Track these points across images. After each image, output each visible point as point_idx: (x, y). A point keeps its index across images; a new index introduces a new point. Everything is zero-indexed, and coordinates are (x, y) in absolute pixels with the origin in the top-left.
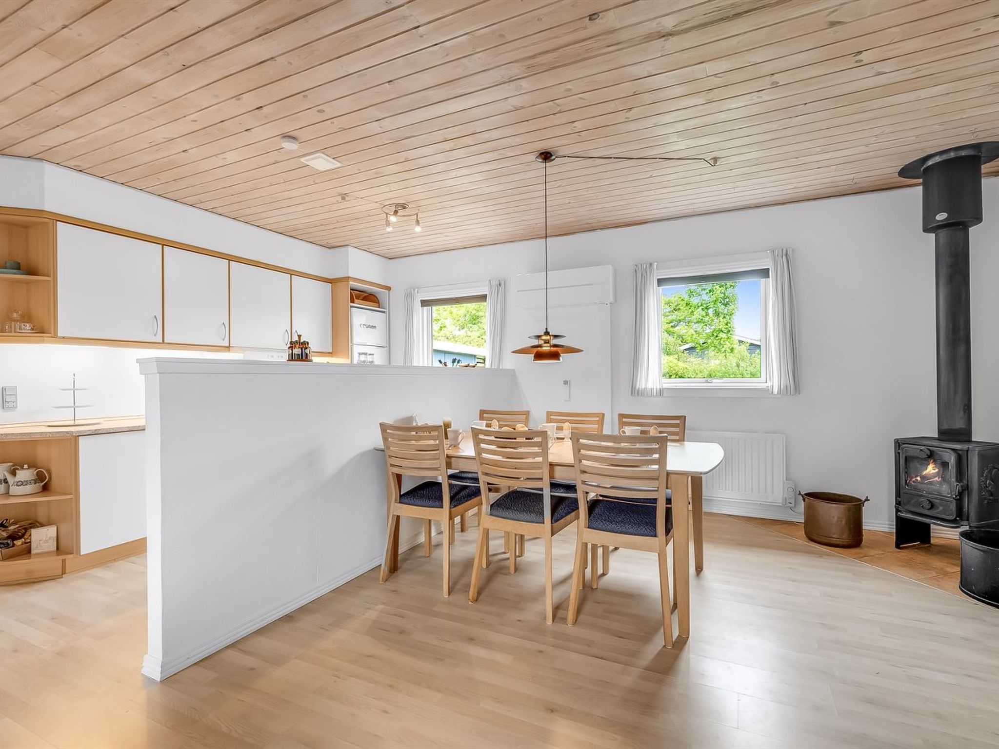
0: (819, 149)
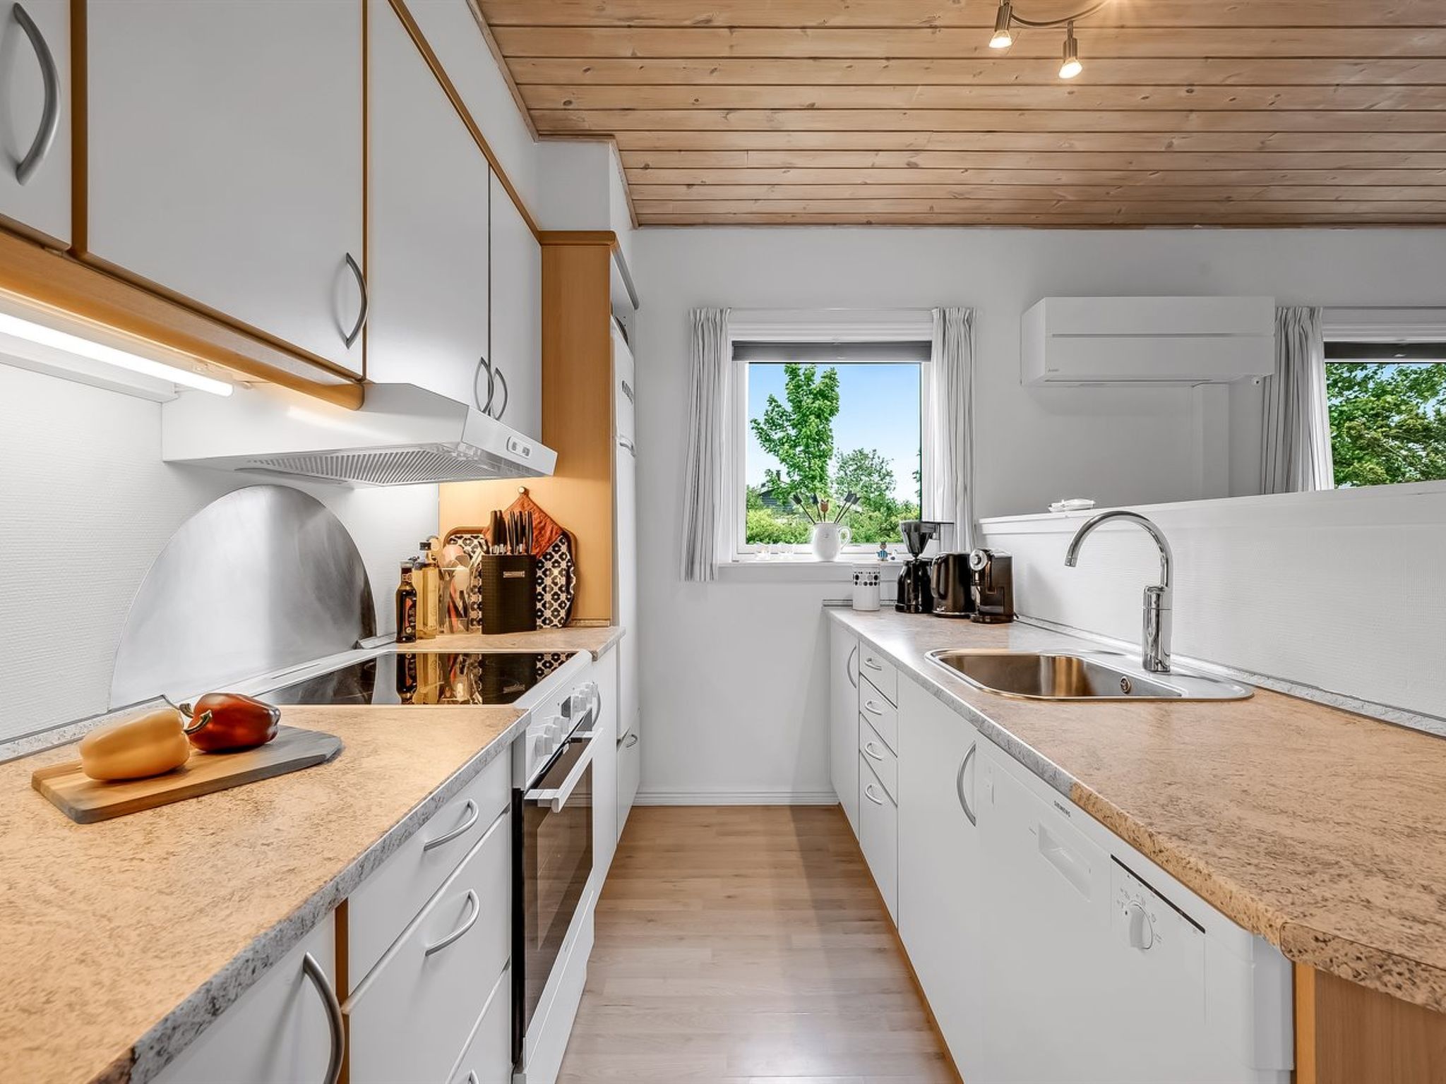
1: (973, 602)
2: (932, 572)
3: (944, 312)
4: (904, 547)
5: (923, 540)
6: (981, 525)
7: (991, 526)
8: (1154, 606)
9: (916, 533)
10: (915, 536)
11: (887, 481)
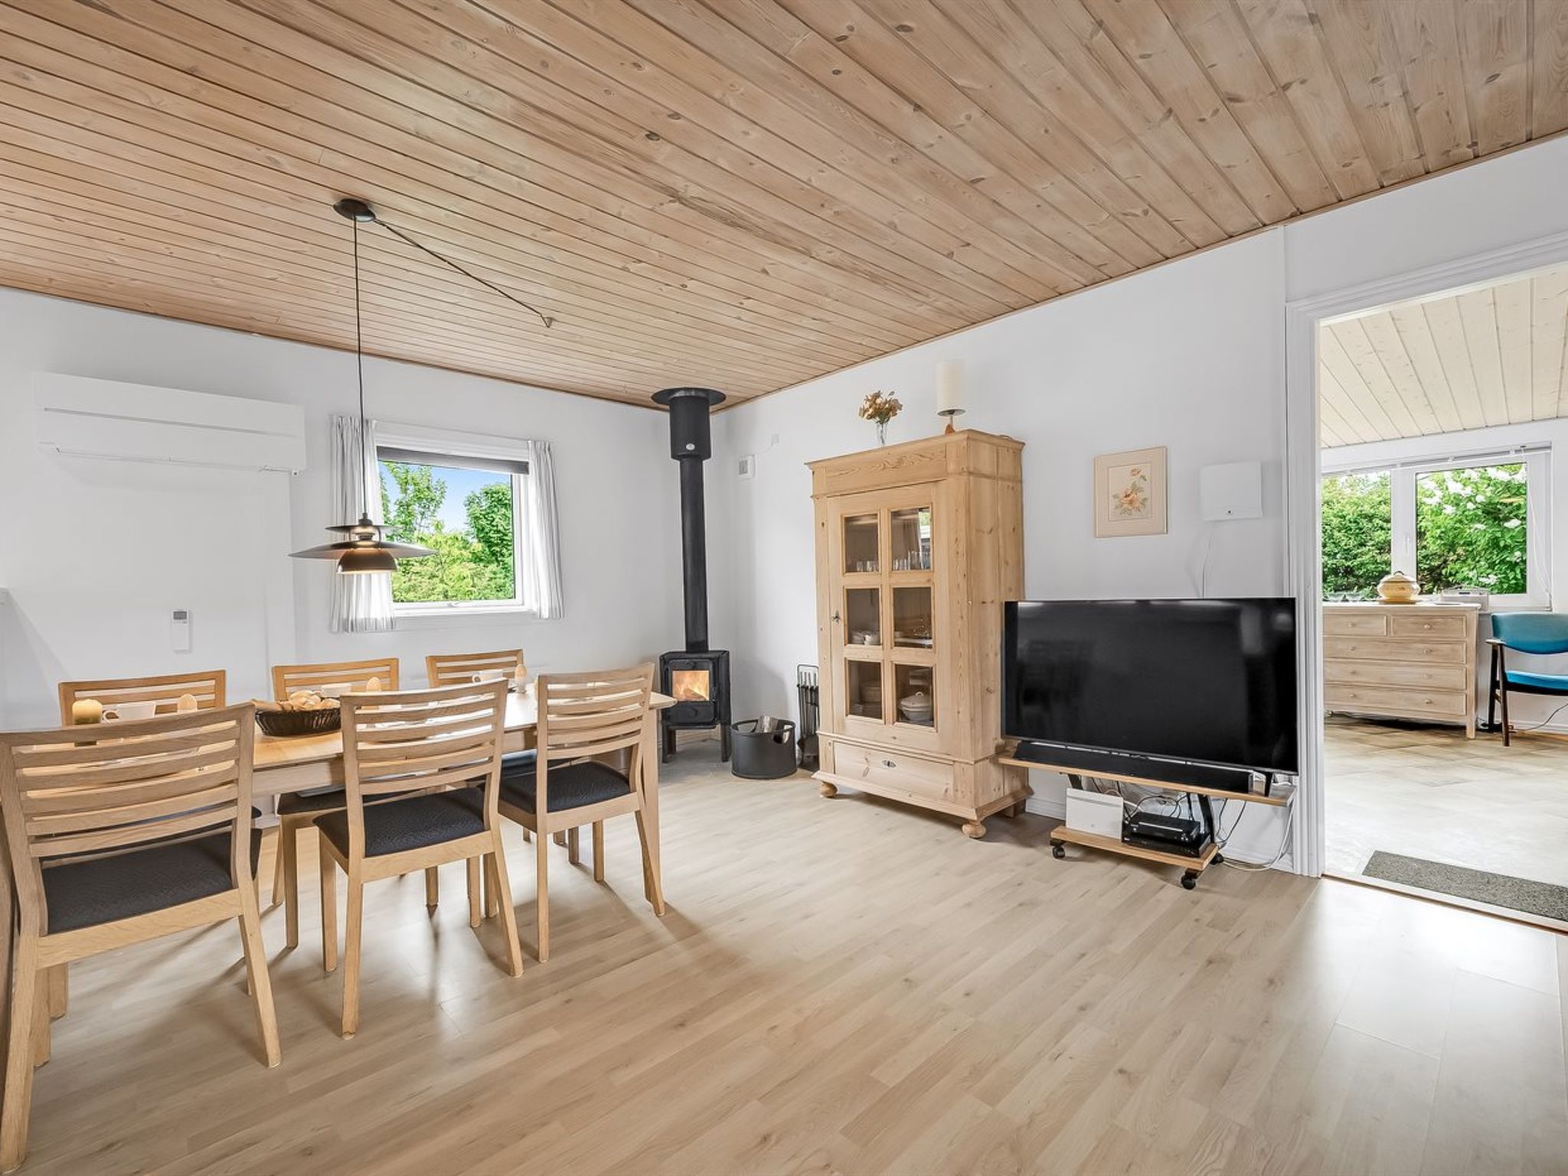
0: (634, 351)
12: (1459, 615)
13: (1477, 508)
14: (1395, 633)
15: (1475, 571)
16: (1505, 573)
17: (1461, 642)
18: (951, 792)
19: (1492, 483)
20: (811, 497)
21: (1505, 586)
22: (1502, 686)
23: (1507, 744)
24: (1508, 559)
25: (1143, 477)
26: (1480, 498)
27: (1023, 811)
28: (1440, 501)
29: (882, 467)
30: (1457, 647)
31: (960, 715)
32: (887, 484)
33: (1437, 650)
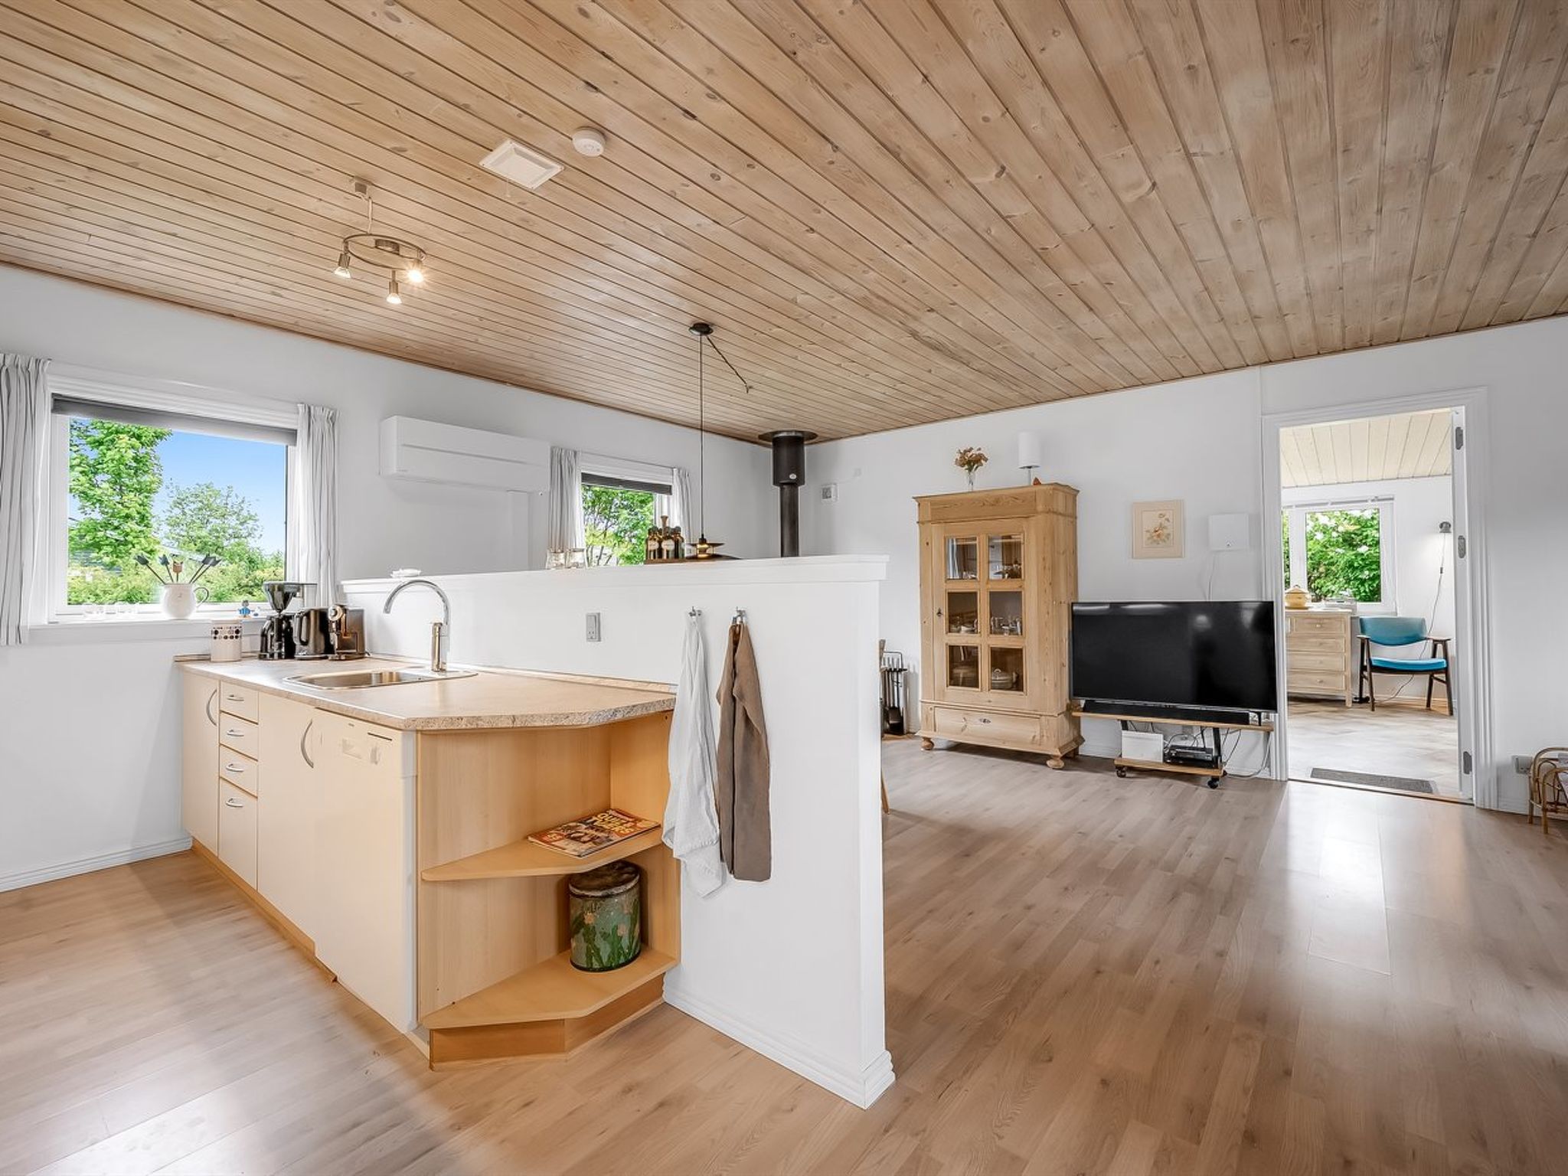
1: (332, 647)
2: (295, 624)
3: (309, 408)
4: (268, 605)
5: (286, 598)
6: (342, 586)
7: (351, 587)
8: (437, 634)
9: (280, 593)
10: (279, 595)
11: (250, 526)
12: (1338, 617)
13: (1339, 536)
14: (1296, 630)
15: (1337, 586)
16: (1357, 587)
17: (1343, 637)
18: (1038, 738)
19: (1348, 518)
20: (918, 522)
21: (1358, 598)
22: (1369, 669)
23: (1373, 710)
24: (1360, 576)
25: (1168, 520)
26: (1341, 529)
27: (1078, 755)
28: (1312, 529)
29: (982, 504)
30: (1339, 641)
31: (1047, 682)
32: (985, 516)
33: (1325, 643)
